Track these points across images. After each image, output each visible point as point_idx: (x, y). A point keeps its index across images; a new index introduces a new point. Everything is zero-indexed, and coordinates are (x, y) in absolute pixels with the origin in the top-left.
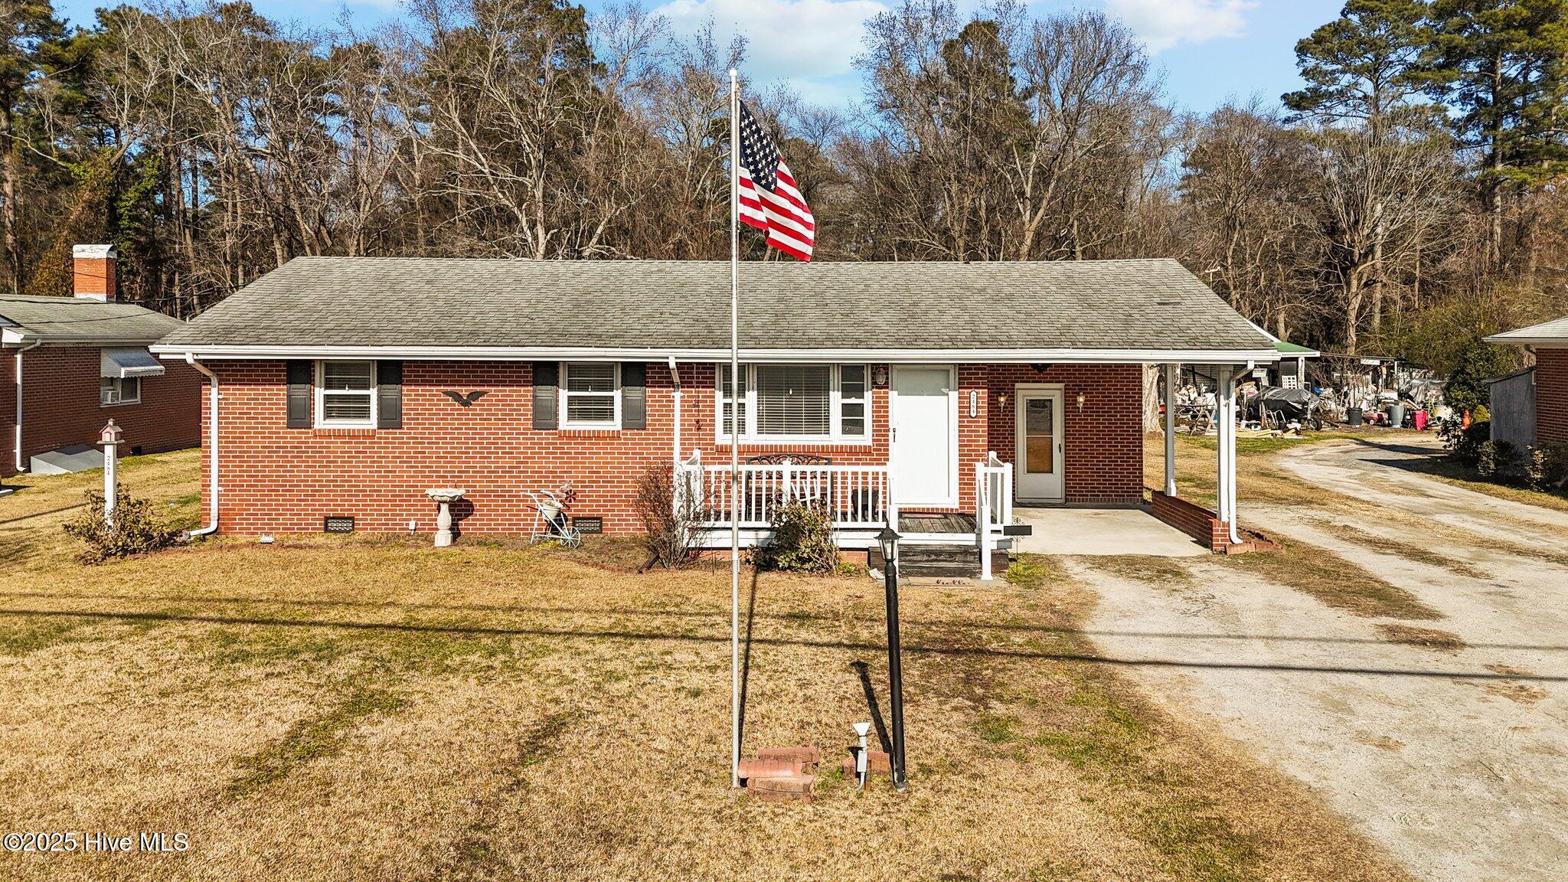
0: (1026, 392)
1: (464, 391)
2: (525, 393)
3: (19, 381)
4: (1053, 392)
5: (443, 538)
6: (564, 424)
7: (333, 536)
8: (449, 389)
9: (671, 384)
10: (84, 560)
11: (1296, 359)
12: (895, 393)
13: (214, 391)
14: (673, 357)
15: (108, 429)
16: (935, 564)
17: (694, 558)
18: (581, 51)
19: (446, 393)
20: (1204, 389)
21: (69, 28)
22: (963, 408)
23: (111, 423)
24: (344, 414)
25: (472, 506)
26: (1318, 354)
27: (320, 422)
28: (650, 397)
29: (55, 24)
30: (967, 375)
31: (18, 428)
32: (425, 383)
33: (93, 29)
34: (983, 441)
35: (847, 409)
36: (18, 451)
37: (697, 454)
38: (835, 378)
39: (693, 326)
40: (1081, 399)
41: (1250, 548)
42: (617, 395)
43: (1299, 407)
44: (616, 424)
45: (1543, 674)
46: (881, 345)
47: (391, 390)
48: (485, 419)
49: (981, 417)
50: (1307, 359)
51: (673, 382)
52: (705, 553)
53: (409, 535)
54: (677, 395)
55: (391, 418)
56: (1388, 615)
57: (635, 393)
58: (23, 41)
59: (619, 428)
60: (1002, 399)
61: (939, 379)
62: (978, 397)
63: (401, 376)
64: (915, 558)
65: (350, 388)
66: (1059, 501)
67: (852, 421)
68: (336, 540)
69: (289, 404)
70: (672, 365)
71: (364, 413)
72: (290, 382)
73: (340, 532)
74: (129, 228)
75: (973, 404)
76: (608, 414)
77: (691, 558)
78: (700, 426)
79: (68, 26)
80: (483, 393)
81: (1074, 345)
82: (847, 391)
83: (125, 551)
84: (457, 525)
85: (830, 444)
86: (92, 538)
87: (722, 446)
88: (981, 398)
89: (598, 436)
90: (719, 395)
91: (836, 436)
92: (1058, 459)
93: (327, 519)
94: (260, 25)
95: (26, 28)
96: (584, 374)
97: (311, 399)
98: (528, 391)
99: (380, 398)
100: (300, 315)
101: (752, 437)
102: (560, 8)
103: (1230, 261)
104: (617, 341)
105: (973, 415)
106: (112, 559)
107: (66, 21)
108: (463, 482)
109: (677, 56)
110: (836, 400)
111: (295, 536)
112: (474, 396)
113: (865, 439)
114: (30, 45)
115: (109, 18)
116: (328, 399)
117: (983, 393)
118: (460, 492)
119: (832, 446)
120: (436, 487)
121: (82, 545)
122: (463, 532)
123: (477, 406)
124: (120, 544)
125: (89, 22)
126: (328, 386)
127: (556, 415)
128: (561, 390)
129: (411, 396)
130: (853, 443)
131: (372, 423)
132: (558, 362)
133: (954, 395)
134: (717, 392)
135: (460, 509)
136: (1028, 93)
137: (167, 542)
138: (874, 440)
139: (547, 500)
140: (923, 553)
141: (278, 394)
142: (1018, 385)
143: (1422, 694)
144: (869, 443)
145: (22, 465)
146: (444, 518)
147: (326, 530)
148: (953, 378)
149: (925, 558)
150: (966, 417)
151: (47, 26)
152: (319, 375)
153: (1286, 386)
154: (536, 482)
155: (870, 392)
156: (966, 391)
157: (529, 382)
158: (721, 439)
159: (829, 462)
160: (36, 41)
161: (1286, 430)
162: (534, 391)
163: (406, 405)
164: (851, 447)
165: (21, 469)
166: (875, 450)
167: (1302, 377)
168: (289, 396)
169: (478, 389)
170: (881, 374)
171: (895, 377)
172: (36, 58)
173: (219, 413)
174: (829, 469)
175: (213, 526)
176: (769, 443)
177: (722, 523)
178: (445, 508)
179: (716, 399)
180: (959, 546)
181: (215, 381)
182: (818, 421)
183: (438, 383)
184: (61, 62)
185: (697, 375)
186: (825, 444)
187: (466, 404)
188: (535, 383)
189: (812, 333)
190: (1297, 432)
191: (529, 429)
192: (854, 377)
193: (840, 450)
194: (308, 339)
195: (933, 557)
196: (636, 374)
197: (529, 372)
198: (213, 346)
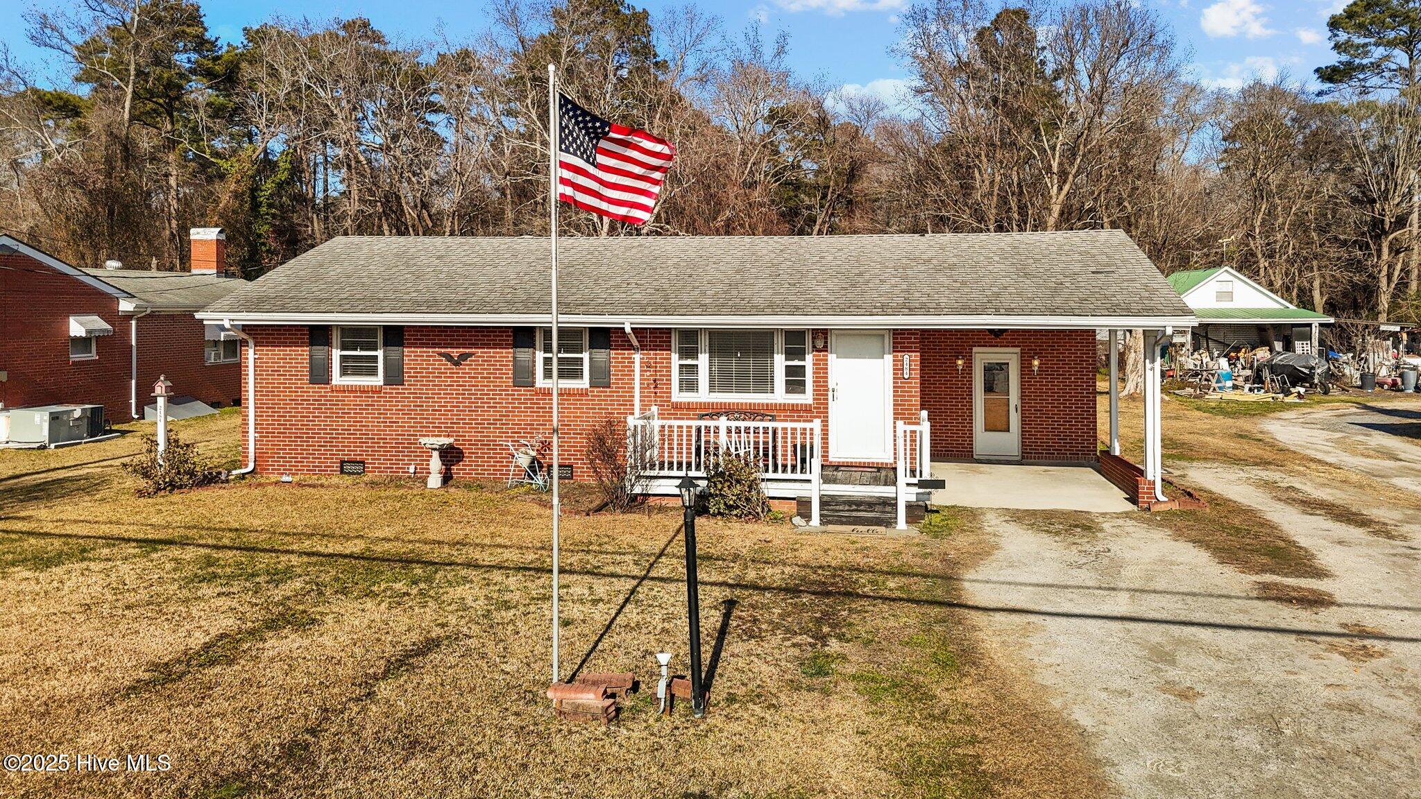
0: (983, 357)
1: (455, 352)
2: (506, 355)
3: (134, 343)
4: (1010, 357)
5: (434, 481)
6: (541, 382)
7: (346, 477)
8: (443, 350)
9: (631, 347)
10: (140, 493)
11: (1310, 325)
12: (834, 356)
13: (251, 351)
14: (628, 323)
15: (160, 383)
16: (854, 514)
17: (643, 503)
18: (646, 51)
19: (440, 354)
20: (1216, 354)
21: (220, 45)
22: (897, 369)
23: (162, 378)
24: (358, 372)
25: (462, 453)
26: (1332, 320)
27: (337, 379)
28: (614, 358)
29: (207, 41)
30: (901, 339)
31: (133, 382)
32: (422, 345)
33: (240, 45)
34: (916, 401)
35: (790, 371)
36: (133, 401)
37: (654, 409)
38: (779, 342)
39: (651, 294)
40: (1036, 363)
41: (1175, 506)
42: (585, 356)
43: (1307, 371)
44: (584, 383)
45: (1395, 634)
46: (815, 311)
47: (395, 352)
48: (473, 378)
49: (914, 378)
50: (1321, 325)
51: (632, 345)
52: (651, 499)
53: (410, 477)
54: (637, 357)
55: (395, 376)
56: (1273, 572)
57: (601, 355)
58: (184, 57)
59: (587, 386)
60: (960, 362)
61: (875, 344)
62: (910, 360)
63: (403, 339)
64: (837, 508)
65: (361, 349)
66: (1016, 459)
67: (795, 380)
68: (348, 480)
69: (311, 363)
70: (628, 330)
71: (373, 372)
72: (311, 344)
73: (353, 473)
74: (267, 214)
75: (906, 367)
76: (577, 374)
77: (637, 503)
78: (657, 386)
79: (219, 43)
80: (471, 355)
81: (997, 312)
82: (790, 354)
83: (173, 486)
84: (450, 469)
85: (774, 402)
86: (146, 475)
87: (677, 403)
88: (914, 361)
89: (569, 393)
90: (675, 357)
91: (779, 395)
92: (1015, 420)
93: (342, 462)
94: (377, 38)
95: (185, 45)
97: (329, 359)
98: (509, 353)
99: (385, 358)
100: (323, 286)
101: (703, 394)
102: (627, 12)
103: (1257, 231)
104: (582, 309)
105: (906, 377)
106: (162, 493)
107: (217, 39)
108: (455, 432)
109: (728, 52)
110: (780, 362)
111: (316, 477)
112: (464, 357)
113: (807, 398)
114: (189, 61)
115: (256, 36)
116: (343, 358)
117: (916, 356)
118: (447, 441)
119: (776, 404)
120: (433, 436)
121: (142, 483)
122: (455, 476)
123: (466, 367)
124: (167, 480)
125: (238, 40)
126: (343, 349)
127: (533, 374)
128: (537, 352)
129: (412, 356)
130: (795, 402)
131: (378, 380)
132: (534, 328)
133: (889, 358)
134: (673, 354)
135: (450, 455)
136: (1058, 75)
137: (210, 479)
138: (814, 399)
139: (523, 449)
140: (844, 503)
141: (301, 355)
142: (975, 349)
143: (1255, 648)
144: (810, 401)
145: (137, 414)
146: (435, 463)
147: (342, 472)
148: (888, 341)
149: (847, 508)
150: (900, 378)
151: (202, 44)
152: (336, 338)
153: (1299, 350)
154: (516, 433)
155: (811, 356)
156: (899, 354)
157: (509, 344)
158: (678, 396)
159: (773, 419)
160: (194, 56)
161: (1287, 393)
162: (514, 353)
163: (407, 364)
164: (793, 405)
165: (136, 417)
166: (815, 408)
167: (1316, 343)
168: (311, 356)
169: (467, 351)
170: (822, 339)
171: (833, 341)
172: (193, 71)
173: (255, 371)
174: (771, 425)
175: (251, 467)
176: (719, 401)
177: (665, 472)
178: (436, 454)
179: (673, 361)
180: (879, 498)
181: (251, 343)
182: (764, 382)
183: (434, 346)
184: (213, 75)
185: (654, 339)
186: (769, 402)
187: (457, 364)
188: (515, 346)
189: (756, 301)
190: (1300, 396)
191: (509, 386)
192: (796, 342)
193: (783, 408)
194: (322, 308)
195: (854, 507)
196: (603, 337)
197: (510, 336)
198: (245, 314)
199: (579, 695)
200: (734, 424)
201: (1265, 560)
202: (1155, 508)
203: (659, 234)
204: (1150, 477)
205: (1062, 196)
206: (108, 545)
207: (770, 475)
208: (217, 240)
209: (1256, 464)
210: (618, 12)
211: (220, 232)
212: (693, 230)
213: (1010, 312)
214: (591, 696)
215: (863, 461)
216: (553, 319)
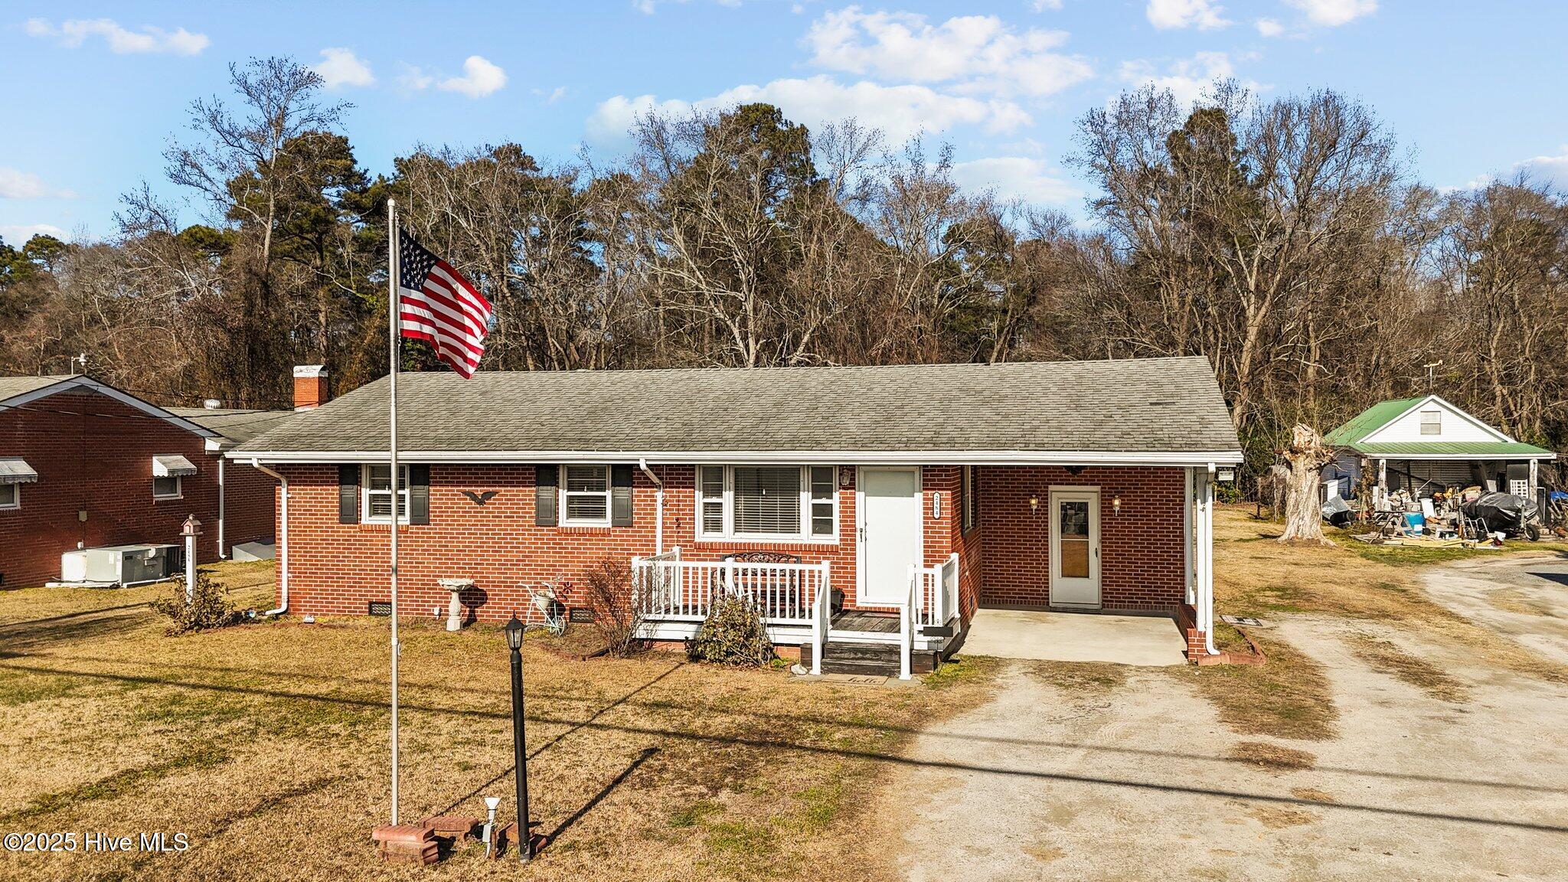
0: (1060, 495)
1: (479, 491)
2: (530, 492)
3: (221, 483)
4: (1090, 495)
5: (453, 623)
6: (564, 522)
7: (373, 617)
8: (467, 489)
9: (653, 485)
10: (169, 633)
11: (1527, 462)
12: (862, 494)
13: (284, 491)
14: (643, 459)
15: (188, 523)
16: (857, 662)
17: (649, 648)
18: (806, 168)
19: (465, 493)
21: (369, 177)
22: (928, 509)
23: (191, 518)
24: (386, 511)
25: (486, 595)
26: (1554, 456)
27: (366, 519)
28: (636, 496)
29: (354, 174)
30: (932, 477)
31: (221, 522)
32: (447, 484)
33: (392, 177)
34: (947, 542)
35: (817, 509)
36: (221, 541)
37: (676, 549)
38: (805, 480)
39: (677, 429)
40: (1117, 502)
41: (1226, 661)
42: (608, 494)
43: (1512, 514)
44: (606, 523)
46: (837, 447)
47: (421, 491)
48: (497, 517)
49: (944, 518)
50: (1540, 461)
51: (652, 483)
52: (658, 644)
53: (434, 619)
54: (659, 495)
55: (421, 516)
57: (624, 493)
58: (333, 191)
59: (610, 525)
60: (1033, 502)
61: (904, 481)
62: (942, 499)
63: (429, 478)
64: (843, 655)
66: (1096, 607)
67: (822, 523)
68: (374, 620)
69: (341, 502)
70: (643, 466)
71: (400, 511)
72: (341, 483)
73: (381, 615)
75: (937, 506)
76: (600, 513)
77: (639, 648)
78: (679, 525)
79: (368, 175)
80: (495, 493)
82: (817, 492)
84: (474, 612)
85: (800, 542)
87: (699, 543)
88: (945, 499)
89: (591, 533)
90: (699, 494)
91: (805, 535)
92: (1095, 564)
93: (371, 603)
94: (527, 163)
95: (334, 178)
96: (582, 476)
97: (359, 497)
98: (532, 491)
99: (412, 497)
100: (357, 424)
101: (727, 534)
102: (785, 128)
103: (1493, 353)
105: (937, 516)
106: (189, 633)
107: (366, 171)
108: (479, 573)
110: (806, 501)
111: (345, 618)
112: (488, 495)
113: (834, 539)
114: (339, 195)
115: (404, 166)
116: (373, 498)
117: (947, 494)
118: (466, 582)
119: (801, 545)
120: (457, 577)
122: (479, 619)
123: (490, 505)
125: (389, 171)
126: (373, 486)
127: (556, 513)
128: (560, 491)
129: (439, 495)
130: (821, 542)
131: (405, 520)
132: (558, 465)
133: (919, 497)
134: (697, 492)
135: (472, 597)
136: (1262, 181)
137: (239, 619)
138: (841, 540)
139: (542, 591)
140: (850, 650)
141: (331, 494)
142: (1051, 488)
144: (837, 542)
145: (224, 553)
146: (455, 604)
147: (370, 613)
148: (918, 479)
149: (852, 656)
150: (929, 518)
151: (350, 176)
152: (365, 478)
153: (1514, 490)
154: (539, 574)
155: (838, 493)
156: (929, 492)
157: (533, 483)
158: (702, 536)
159: (799, 561)
160: (342, 189)
161: (1482, 538)
162: (537, 491)
163: (433, 503)
164: (818, 546)
165: (223, 557)
166: (841, 549)
167: (1534, 481)
168: (341, 495)
169: (491, 489)
170: (849, 475)
171: (860, 478)
172: (340, 204)
173: (288, 510)
175: (284, 607)
176: (743, 541)
177: (671, 616)
178: (455, 596)
179: (696, 499)
180: (887, 646)
181: (284, 483)
182: (790, 523)
183: (459, 484)
184: (360, 207)
185: (677, 476)
186: (795, 542)
187: (481, 502)
188: (538, 484)
189: (778, 437)
190: (1496, 542)
191: (533, 526)
192: (823, 478)
193: (808, 549)
194: (347, 446)
195: (860, 655)
196: (625, 475)
197: (533, 474)
198: (271, 452)
199: (402, 837)
200: (741, 566)
201: (1272, 719)
202: (1203, 663)
203: (808, 364)
204: (1200, 627)
205: (1259, 318)
206: (96, 683)
207: (778, 620)
208: (319, 377)
209: (1371, 617)
210: (774, 129)
211: (322, 369)
212: (845, 358)
213: (1040, 447)
214: (413, 838)
215: (891, 606)
216: (390, 456)
